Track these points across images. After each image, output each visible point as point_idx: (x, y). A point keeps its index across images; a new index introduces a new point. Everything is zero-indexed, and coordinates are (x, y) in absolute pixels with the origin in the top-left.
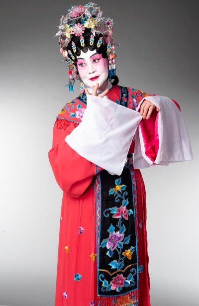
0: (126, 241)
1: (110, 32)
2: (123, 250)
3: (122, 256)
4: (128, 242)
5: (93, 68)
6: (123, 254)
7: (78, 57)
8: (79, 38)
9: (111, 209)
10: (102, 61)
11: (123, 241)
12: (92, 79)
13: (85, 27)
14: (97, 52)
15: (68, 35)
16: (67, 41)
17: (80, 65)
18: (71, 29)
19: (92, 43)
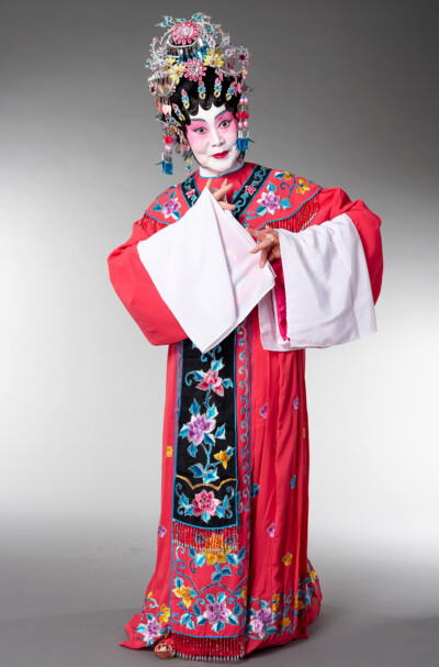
0: (219, 434)
2: (216, 450)
3: (213, 460)
4: (223, 437)
5: (220, 138)
6: (216, 456)
7: (192, 117)
8: (196, 85)
9: (194, 373)
10: (233, 123)
11: (213, 432)
12: (217, 156)
13: (205, 64)
14: (227, 108)
15: (175, 79)
16: (172, 88)
17: (195, 131)
18: (181, 67)
19: (217, 92)
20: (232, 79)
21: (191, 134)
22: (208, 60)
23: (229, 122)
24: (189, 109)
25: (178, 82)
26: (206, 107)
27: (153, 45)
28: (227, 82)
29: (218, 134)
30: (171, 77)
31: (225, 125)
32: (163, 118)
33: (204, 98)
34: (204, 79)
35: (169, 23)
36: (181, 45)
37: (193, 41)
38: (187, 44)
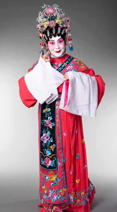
1: (69, 26)
2: (50, 145)
3: (49, 148)
4: (52, 141)
5: (58, 46)
7: (50, 39)
8: (52, 29)
9: (43, 120)
11: (49, 139)
12: (57, 52)
13: (56, 23)
14: (62, 37)
15: (46, 26)
16: (44, 29)
17: (51, 43)
18: (48, 23)
19: (59, 32)
20: (64, 28)
21: (49, 44)
22: (57, 21)
23: (62, 41)
24: (49, 36)
25: (46, 27)
26: (55, 36)
27: (39, 14)
28: (62, 30)
29: (58, 45)
30: (44, 26)
31: (60, 42)
32: (41, 38)
33: (54, 33)
34: (55, 27)
35: (45, 7)
36: (49, 15)
37: (53, 14)
38: (51, 15)
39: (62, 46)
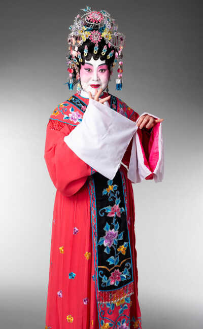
5: (98, 77)
7: (86, 61)
8: (94, 45)
9: (105, 208)
10: (106, 72)
11: (117, 238)
12: (92, 86)
13: (102, 36)
14: (106, 63)
17: (86, 69)
18: (88, 33)
19: (104, 53)
20: (113, 49)
21: (83, 70)
22: (104, 34)
23: (105, 70)
24: (86, 57)
25: (85, 40)
26: (96, 59)
27: (76, 18)
28: (109, 50)
29: (97, 75)
30: (82, 37)
31: (102, 71)
32: (70, 57)
33: (96, 53)
34: (99, 43)
35: (88, 10)
36: (92, 22)
37: (99, 22)
38: (95, 23)
39: (103, 77)
